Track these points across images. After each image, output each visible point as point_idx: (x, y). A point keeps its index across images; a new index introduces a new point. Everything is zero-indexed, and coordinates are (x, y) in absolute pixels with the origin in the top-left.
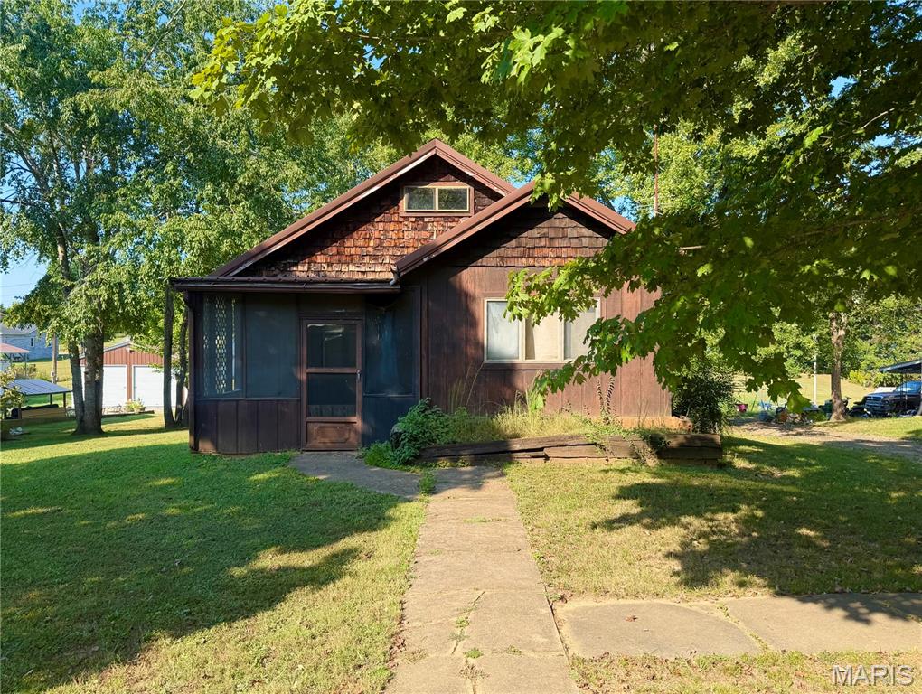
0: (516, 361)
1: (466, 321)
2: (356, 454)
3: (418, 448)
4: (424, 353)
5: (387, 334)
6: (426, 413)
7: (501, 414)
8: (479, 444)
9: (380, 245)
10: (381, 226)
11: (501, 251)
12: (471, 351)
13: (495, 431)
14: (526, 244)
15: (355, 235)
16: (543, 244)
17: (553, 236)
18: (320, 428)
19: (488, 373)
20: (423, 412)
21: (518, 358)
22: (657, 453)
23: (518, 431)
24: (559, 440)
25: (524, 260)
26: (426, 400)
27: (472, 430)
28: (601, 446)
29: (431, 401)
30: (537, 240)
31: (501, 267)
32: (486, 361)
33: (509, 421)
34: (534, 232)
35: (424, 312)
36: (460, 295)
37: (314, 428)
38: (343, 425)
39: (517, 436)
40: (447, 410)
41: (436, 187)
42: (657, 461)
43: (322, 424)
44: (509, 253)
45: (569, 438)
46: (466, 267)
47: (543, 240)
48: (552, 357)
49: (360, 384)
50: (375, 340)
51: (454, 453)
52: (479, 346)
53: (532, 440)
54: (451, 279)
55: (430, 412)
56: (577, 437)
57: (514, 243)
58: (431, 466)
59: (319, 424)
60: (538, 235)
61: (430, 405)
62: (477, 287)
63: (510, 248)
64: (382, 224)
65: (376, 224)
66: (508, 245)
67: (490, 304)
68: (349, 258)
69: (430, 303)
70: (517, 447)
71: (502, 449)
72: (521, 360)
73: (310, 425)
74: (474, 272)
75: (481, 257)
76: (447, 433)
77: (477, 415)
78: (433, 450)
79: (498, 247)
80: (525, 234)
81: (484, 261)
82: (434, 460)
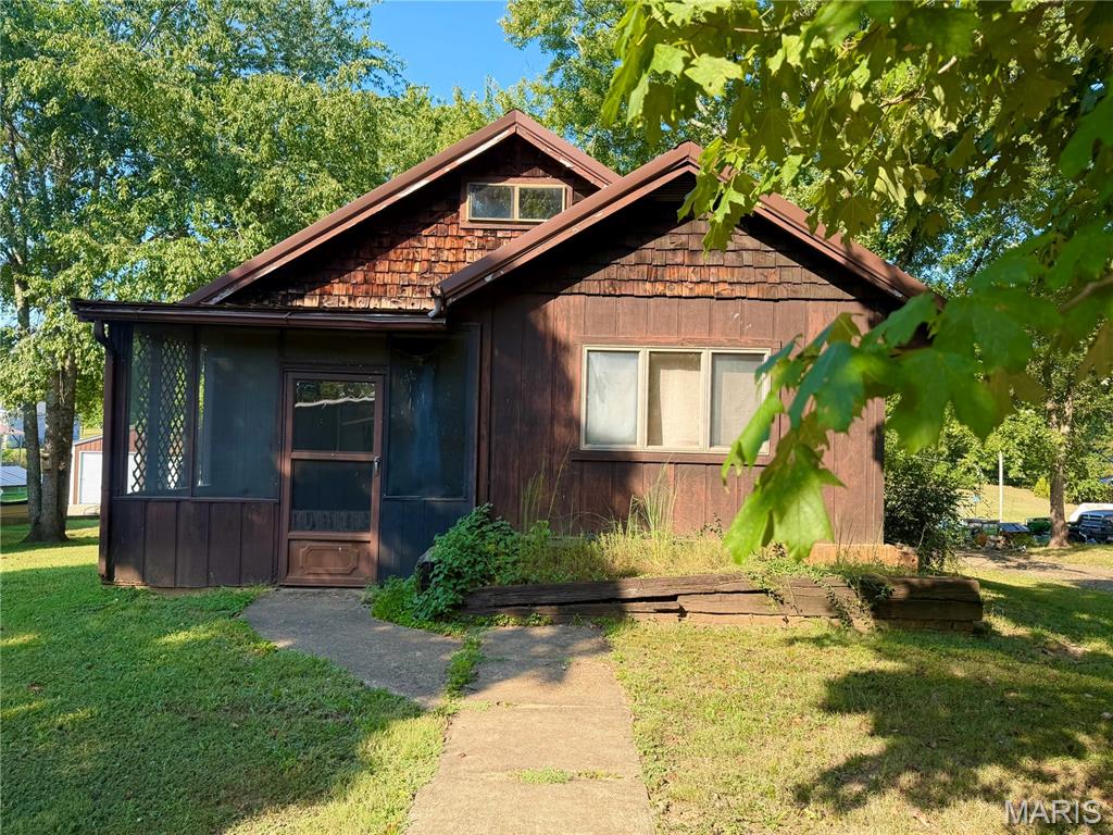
0: (632, 448)
1: (553, 383)
2: (363, 594)
3: (463, 591)
4: (484, 432)
5: (424, 398)
6: (484, 529)
7: (605, 532)
8: (567, 585)
9: (430, 270)
10: (431, 243)
11: (612, 271)
12: (560, 431)
13: (595, 563)
14: (653, 259)
15: (392, 254)
16: (679, 259)
17: (695, 248)
18: (311, 550)
19: (586, 466)
20: (479, 527)
21: (635, 443)
22: (872, 609)
23: (633, 564)
24: (705, 583)
25: (648, 285)
26: (485, 507)
27: (557, 561)
28: (776, 596)
29: (492, 510)
30: (670, 255)
31: (610, 295)
32: (584, 447)
33: (619, 547)
34: (665, 242)
35: (486, 364)
36: (544, 341)
37: (300, 551)
38: (350, 545)
39: (633, 573)
40: (518, 525)
41: (516, 185)
42: (872, 622)
43: (314, 544)
44: (625, 273)
45: (722, 579)
46: (556, 295)
47: (680, 253)
48: (691, 443)
49: (378, 479)
50: (406, 410)
51: (525, 601)
52: (574, 424)
53: (658, 580)
54: (532, 315)
55: (490, 527)
56: (735, 577)
57: (632, 258)
58: (482, 624)
59: (309, 544)
60: (672, 247)
61: (491, 516)
62: (572, 328)
63: (625, 267)
64: (432, 239)
65: (424, 239)
66: (623, 261)
67: (592, 355)
68: (381, 290)
69: (496, 352)
70: (632, 592)
71: (605, 595)
72: (640, 446)
73: (294, 544)
74: (568, 302)
75: (580, 280)
76: (514, 563)
77: (567, 533)
78: (487, 595)
79: (607, 265)
80: (651, 244)
81: (583, 286)
82: (489, 612)
